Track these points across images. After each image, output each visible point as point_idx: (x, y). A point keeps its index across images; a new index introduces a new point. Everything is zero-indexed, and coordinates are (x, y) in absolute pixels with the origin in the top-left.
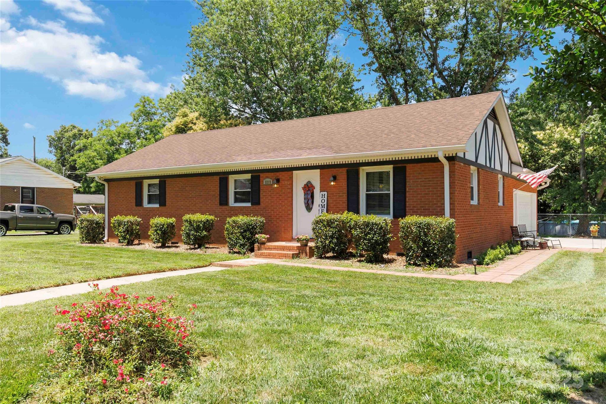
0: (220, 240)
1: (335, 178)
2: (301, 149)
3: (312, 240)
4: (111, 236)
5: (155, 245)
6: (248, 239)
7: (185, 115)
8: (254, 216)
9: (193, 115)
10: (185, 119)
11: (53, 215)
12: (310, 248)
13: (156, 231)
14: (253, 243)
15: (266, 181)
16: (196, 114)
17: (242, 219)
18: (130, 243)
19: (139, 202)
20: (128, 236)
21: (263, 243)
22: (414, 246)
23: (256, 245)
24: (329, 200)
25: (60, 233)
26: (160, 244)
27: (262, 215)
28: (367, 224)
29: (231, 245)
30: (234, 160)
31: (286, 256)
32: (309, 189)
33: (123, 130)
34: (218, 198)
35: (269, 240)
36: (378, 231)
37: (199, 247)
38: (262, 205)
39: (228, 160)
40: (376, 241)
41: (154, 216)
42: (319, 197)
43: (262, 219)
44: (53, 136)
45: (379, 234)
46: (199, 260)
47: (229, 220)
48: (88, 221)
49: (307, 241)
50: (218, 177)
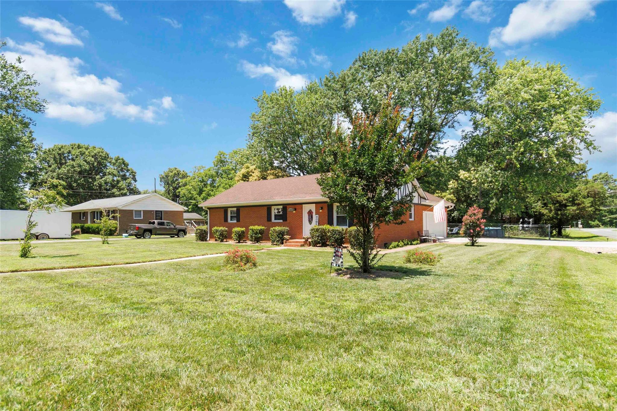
0: (268, 239)
1: (322, 208)
2: (306, 194)
3: (310, 238)
4: (212, 237)
5: (235, 242)
6: (281, 238)
7: (248, 168)
8: (283, 227)
9: (252, 168)
10: (248, 170)
11: (175, 226)
12: (309, 242)
13: (235, 234)
14: (283, 240)
15: (290, 209)
16: (254, 167)
17: (277, 228)
18: (222, 241)
19: (226, 220)
20: (221, 237)
21: (288, 240)
22: (353, 240)
23: (284, 241)
24: (320, 219)
25: (178, 237)
26: (237, 241)
27: (287, 227)
28: (333, 230)
29: (273, 241)
30: (274, 199)
31: (298, 246)
32: (310, 213)
33: (209, 173)
34: (266, 218)
35: (291, 238)
36: (338, 234)
37: (257, 242)
38: (288, 221)
39: (271, 199)
40: (337, 238)
41: (234, 227)
42: (315, 217)
43: (287, 228)
44: (163, 174)
45: (339, 235)
46: (257, 247)
47: (272, 229)
48: (200, 230)
49: (308, 238)
50: (266, 207)
